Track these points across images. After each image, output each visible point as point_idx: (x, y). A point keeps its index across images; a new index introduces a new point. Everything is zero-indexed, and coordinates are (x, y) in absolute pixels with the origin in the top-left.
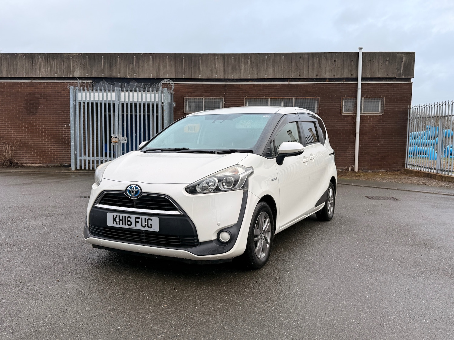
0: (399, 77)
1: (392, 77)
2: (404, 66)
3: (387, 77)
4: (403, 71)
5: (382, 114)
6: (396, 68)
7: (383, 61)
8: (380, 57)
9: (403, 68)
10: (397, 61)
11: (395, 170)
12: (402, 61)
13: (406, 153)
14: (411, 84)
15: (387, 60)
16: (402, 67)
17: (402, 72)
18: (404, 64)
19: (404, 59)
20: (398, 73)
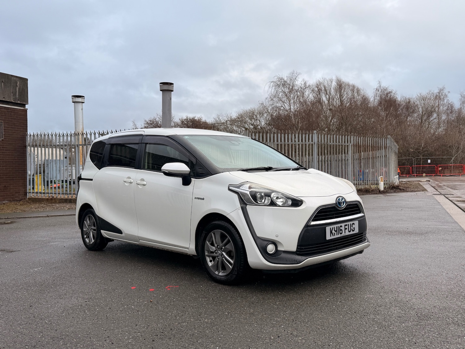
0: (15, 101)
1: (8, 101)
2: (19, 91)
3: (4, 100)
4: (18, 96)
5: (1, 140)
6: (12, 92)
9: (18, 93)
10: (12, 85)
11: (18, 200)
12: (17, 86)
13: (27, 181)
14: (26, 111)
15: (3, 82)
16: (17, 92)
17: (17, 96)
18: (19, 88)
19: (18, 83)
20: (14, 97)
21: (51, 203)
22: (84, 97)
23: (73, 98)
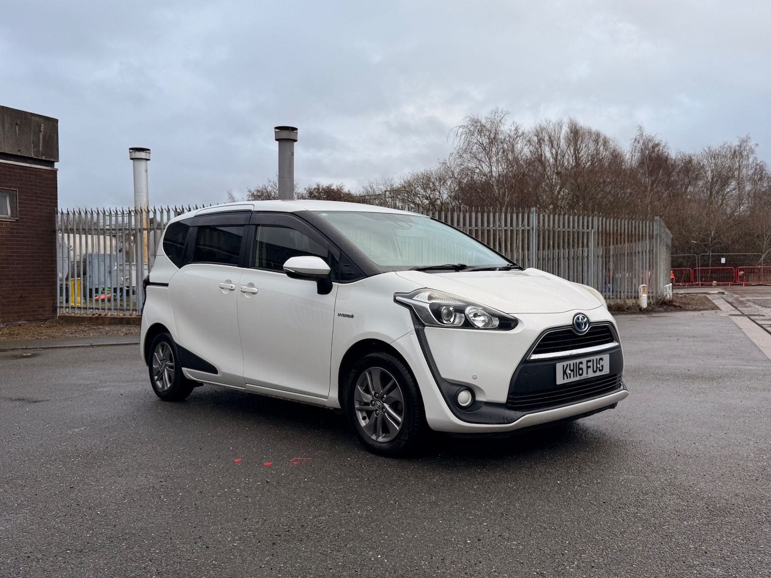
0: (38, 157)
1: (27, 156)
2: (44, 140)
3: (19, 154)
4: (42, 147)
5: (15, 220)
6: (32, 140)
7: (11, 125)
8: (5, 116)
9: (43, 143)
10: (32, 129)
11: (42, 318)
12: (41, 131)
13: (56, 288)
14: (55, 172)
15: (17, 124)
16: (41, 141)
17: (41, 149)
18: (44, 136)
19: (42, 127)
20: (35, 150)
21: (97, 324)
22: (149, 150)
23: (132, 152)
